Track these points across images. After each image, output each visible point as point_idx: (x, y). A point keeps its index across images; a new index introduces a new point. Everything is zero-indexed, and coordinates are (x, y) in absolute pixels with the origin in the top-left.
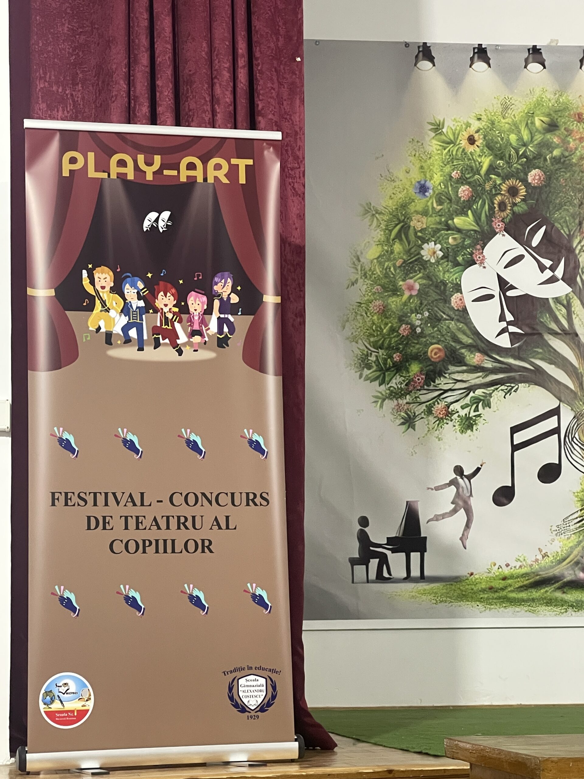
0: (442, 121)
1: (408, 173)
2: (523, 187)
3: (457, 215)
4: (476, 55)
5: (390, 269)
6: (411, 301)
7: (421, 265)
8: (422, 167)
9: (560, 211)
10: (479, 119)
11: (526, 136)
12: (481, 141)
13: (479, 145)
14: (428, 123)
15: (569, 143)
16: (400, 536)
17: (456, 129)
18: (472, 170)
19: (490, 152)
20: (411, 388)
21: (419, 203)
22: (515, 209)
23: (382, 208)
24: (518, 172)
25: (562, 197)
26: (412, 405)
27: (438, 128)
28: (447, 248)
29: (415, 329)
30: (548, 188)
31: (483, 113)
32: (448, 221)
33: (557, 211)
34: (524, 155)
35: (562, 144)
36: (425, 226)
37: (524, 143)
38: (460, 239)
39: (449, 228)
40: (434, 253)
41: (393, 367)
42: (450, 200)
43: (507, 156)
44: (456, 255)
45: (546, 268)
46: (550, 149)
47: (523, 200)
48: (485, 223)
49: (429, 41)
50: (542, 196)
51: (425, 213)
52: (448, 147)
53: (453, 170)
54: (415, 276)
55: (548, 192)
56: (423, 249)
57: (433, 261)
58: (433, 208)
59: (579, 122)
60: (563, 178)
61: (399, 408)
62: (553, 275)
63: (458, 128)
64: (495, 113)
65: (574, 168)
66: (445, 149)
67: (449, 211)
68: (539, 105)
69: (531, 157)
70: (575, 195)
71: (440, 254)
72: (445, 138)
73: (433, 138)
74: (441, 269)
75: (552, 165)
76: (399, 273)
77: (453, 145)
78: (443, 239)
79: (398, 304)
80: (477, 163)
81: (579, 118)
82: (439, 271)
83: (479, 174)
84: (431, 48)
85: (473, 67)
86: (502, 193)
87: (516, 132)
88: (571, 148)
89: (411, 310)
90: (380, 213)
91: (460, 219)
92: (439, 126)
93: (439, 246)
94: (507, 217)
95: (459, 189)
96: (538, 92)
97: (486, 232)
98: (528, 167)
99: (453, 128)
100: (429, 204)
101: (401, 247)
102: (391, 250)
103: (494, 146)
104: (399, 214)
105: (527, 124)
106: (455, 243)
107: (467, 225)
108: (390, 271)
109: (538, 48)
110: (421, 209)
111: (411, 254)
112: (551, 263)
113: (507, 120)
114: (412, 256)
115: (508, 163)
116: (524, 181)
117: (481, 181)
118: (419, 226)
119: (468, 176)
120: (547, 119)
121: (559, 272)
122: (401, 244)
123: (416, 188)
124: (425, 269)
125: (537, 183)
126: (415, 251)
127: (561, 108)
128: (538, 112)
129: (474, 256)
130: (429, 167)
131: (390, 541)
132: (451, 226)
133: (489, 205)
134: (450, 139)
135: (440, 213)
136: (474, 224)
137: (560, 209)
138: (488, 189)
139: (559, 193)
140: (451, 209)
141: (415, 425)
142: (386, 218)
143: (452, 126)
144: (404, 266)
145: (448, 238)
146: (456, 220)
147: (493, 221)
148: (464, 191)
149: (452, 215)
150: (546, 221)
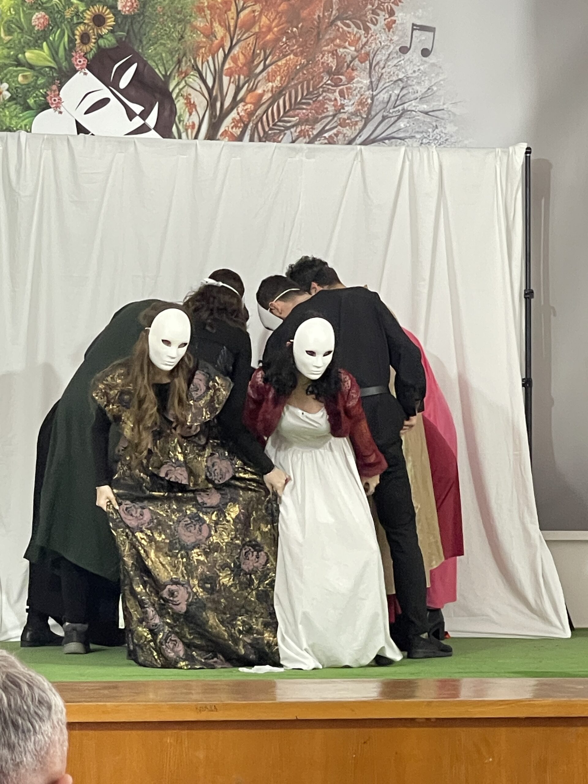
2: (111, 15)
3: (30, 48)
9: (156, 46)
22: (101, 42)
25: (159, 30)
28: (16, 88)
30: (141, 18)
32: (18, 54)
33: (151, 45)
38: (33, 77)
39: (19, 63)
42: (22, 29)
44: (26, 96)
45: (136, 115)
47: (112, 32)
48: (64, 59)
50: (134, 26)
55: (141, 22)
60: (161, 5)
62: (144, 124)
67: (20, 42)
70: (175, 25)
71: (8, 95)
74: (7, 113)
78: (11, 77)
82: (5, 116)
86: (86, 21)
91: (32, 53)
93: (6, 86)
94: (90, 52)
95: (32, 16)
97: (64, 69)
106: (26, 82)
107: (41, 61)
112: (143, 108)
116: (113, 8)
117: (60, 7)
121: (152, 120)
125: (128, 11)
129: (48, 98)
132: (22, 62)
133: (69, 36)
135: (8, 45)
136: (49, 59)
137: (156, 43)
138: (69, 17)
139: (154, 24)
140: (22, 40)
145: (17, 76)
146: (27, 54)
147: (73, 56)
149: (24, 47)
150: (137, 58)
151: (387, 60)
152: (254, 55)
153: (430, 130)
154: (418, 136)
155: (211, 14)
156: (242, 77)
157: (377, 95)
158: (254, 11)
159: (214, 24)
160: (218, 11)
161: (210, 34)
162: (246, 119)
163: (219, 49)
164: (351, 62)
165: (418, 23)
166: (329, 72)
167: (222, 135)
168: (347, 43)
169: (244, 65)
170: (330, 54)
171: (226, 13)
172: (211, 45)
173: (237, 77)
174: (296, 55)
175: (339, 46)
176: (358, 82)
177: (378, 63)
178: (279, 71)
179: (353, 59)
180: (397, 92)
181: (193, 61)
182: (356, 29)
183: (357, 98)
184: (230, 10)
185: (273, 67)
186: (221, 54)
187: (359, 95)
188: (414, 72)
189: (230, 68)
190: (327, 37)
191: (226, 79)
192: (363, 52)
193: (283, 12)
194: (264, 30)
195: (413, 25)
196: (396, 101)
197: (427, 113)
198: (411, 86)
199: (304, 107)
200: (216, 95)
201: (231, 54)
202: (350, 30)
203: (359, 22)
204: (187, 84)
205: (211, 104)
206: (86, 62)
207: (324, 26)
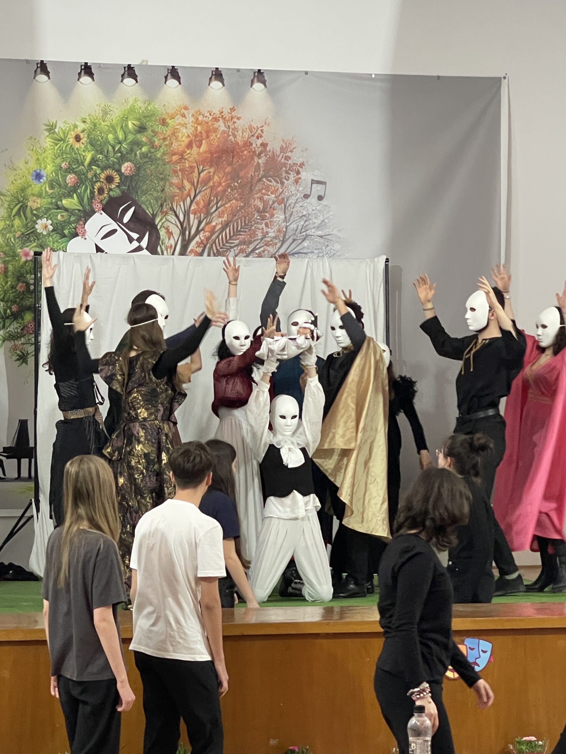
0: (55, 122)
1: (26, 163)
2: (117, 176)
3: (65, 197)
4: (83, 71)
5: (11, 239)
6: (27, 264)
7: (36, 236)
8: (38, 159)
9: (146, 195)
10: (84, 122)
11: (121, 136)
12: (85, 139)
13: (84, 142)
14: (44, 124)
15: (154, 142)
16: (14, 446)
17: (66, 129)
18: (78, 162)
19: (92, 148)
20: (25, 332)
21: (36, 187)
22: (111, 193)
23: (6, 191)
24: (114, 164)
25: (148, 185)
26: (25, 345)
27: (51, 128)
28: (56, 223)
29: (29, 286)
30: (137, 177)
31: (88, 117)
32: (58, 202)
33: (143, 195)
34: (119, 151)
35: (148, 143)
36: (39, 206)
37: (119, 140)
38: (67, 216)
40: (46, 227)
41: (11, 316)
42: (60, 185)
43: (106, 151)
44: (63, 229)
45: (134, 240)
46: (140, 146)
47: (118, 186)
48: (87, 204)
49: (45, 59)
50: (133, 183)
51: (40, 195)
52: (58, 144)
53: (63, 162)
54: (30, 245)
55: (137, 180)
56: (37, 224)
57: (45, 233)
58: (46, 192)
59: (163, 125)
60: (150, 169)
61: (15, 348)
62: (139, 246)
63: (67, 129)
64: (97, 117)
65: (158, 162)
66: (56, 145)
68: (132, 111)
69: (125, 152)
70: (159, 182)
71: (51, 228)
72: (57, 136)
73: (47, 136)
74: (51, 239)
75: (141, 158)
76: (18, 243)
77: (62, 142)
78: (53, 216)
79: (17, 267)
80: (82, 157)
81: (163, 122)
82: (50, 241)
83: (83, 165)
84: (47, 65)
85: (81, 80)
86: (101, 180)
87: (113, 133)
88: (156, 146)
89: (27, 272)
90: (4, 195)
91: (67, 201)
92: (52, 126)
93: (50, 222)
95: (67, 177)
96: (131, 101)
97: (88, 211)
98: (122, 160)
99: (64, 129)
100: (43, 188)
101: (20, 222)
102: (12, 224)
103: (96, 143)
104: (19, 196)
105: (122, 127)
106: (63, 220)
107: (72, 205)
108: (11, 241)
109: (132, 66)
110: (36, 193)
111: (28, 228)
112: (138, 236)
113: (106, 123)
114: (29, 229)
115: (106, 157)
116: (119, 171)
117: (85, 171)
118: (35, 206)
119: (74, 167)
120: (138, 123)
121: (144, 243)
122: (20, 220)
123: (32, 175)
124: (38, 239)
125: (129, 173)
126: (31, 225)
127: (149, 114)
128: (131, 117)
129: (77, 229)
130: (43, 160)
131: (5, 450)
132: (60, 206)
133: (90, 190)
134: (61, 137)
135: (51, 196)
136: (78, 204)
137: (147, 193)
138: (90, 177)
139: (145, 182)
140: (60, 193)
141: (27, 361)
142: (8, 199)
143: (62, 127)
144: (22, 238)
145: (58, 215)
146: (64, 202)
147: (93, 203)
148: (71, 179)
149: (61, 197)
150: (134, 203)
151: (296, 203)
152: (210, 201)
153: (324, 248)
154: (316, 252)
155: (182, 174)
156: (202, 215)
157: (289, 225)
158: (210, 173)
159: (184, 181)
160: (186, 173)
161: (181, 188)
162: (205, 242)
163: (187, 197)
164: (272, 204)
165: (316, 179)
166: (258, 212)
167: (190, 252)
168: (270, 193)
169: (204, 207)
170: (259, 200)
171: (192, 173)
172: (182, 194)
173: (199, 215)
174: (237, 200)
175: (265, 194)
176: (277, 217)
177: (290, 205)
178: (226, 211)
179: (274, 202)
180: (302, 223)
181: (170, 205)
182: (275, 184)
183: (276, 228)
184: (194, 172)
185: (222, 208)
186: (188, 200)
187: (278, 226)
188: (313, 210)
189: (194, 209)
190: (257, 188)
191: (192, 216)
192: (280, 198)
193: (228, 173)
194: (216, 184)
195: (312, 180)
196: (302, 229)
197: (321, 237)
198: (311, 219)
199: (242, 233)
200: (186, 227)
201: (195, 200)
202: (272, 184)
203: (277, 178)
204: (167, 220)
205: (183, 232)
206: (101, 207)
207: (255, 182)
